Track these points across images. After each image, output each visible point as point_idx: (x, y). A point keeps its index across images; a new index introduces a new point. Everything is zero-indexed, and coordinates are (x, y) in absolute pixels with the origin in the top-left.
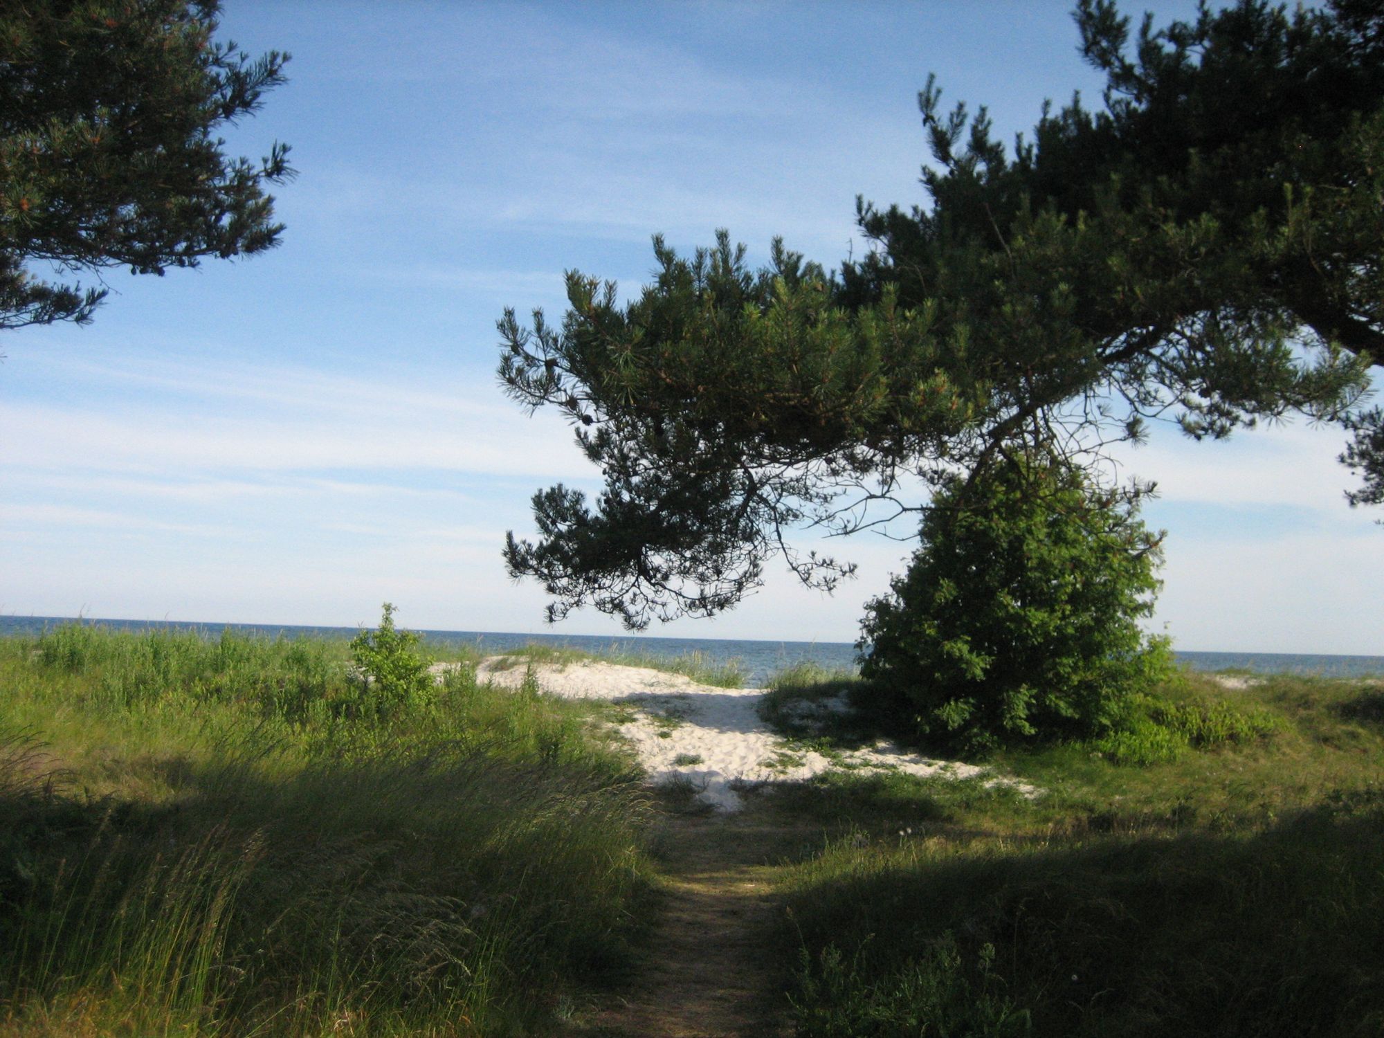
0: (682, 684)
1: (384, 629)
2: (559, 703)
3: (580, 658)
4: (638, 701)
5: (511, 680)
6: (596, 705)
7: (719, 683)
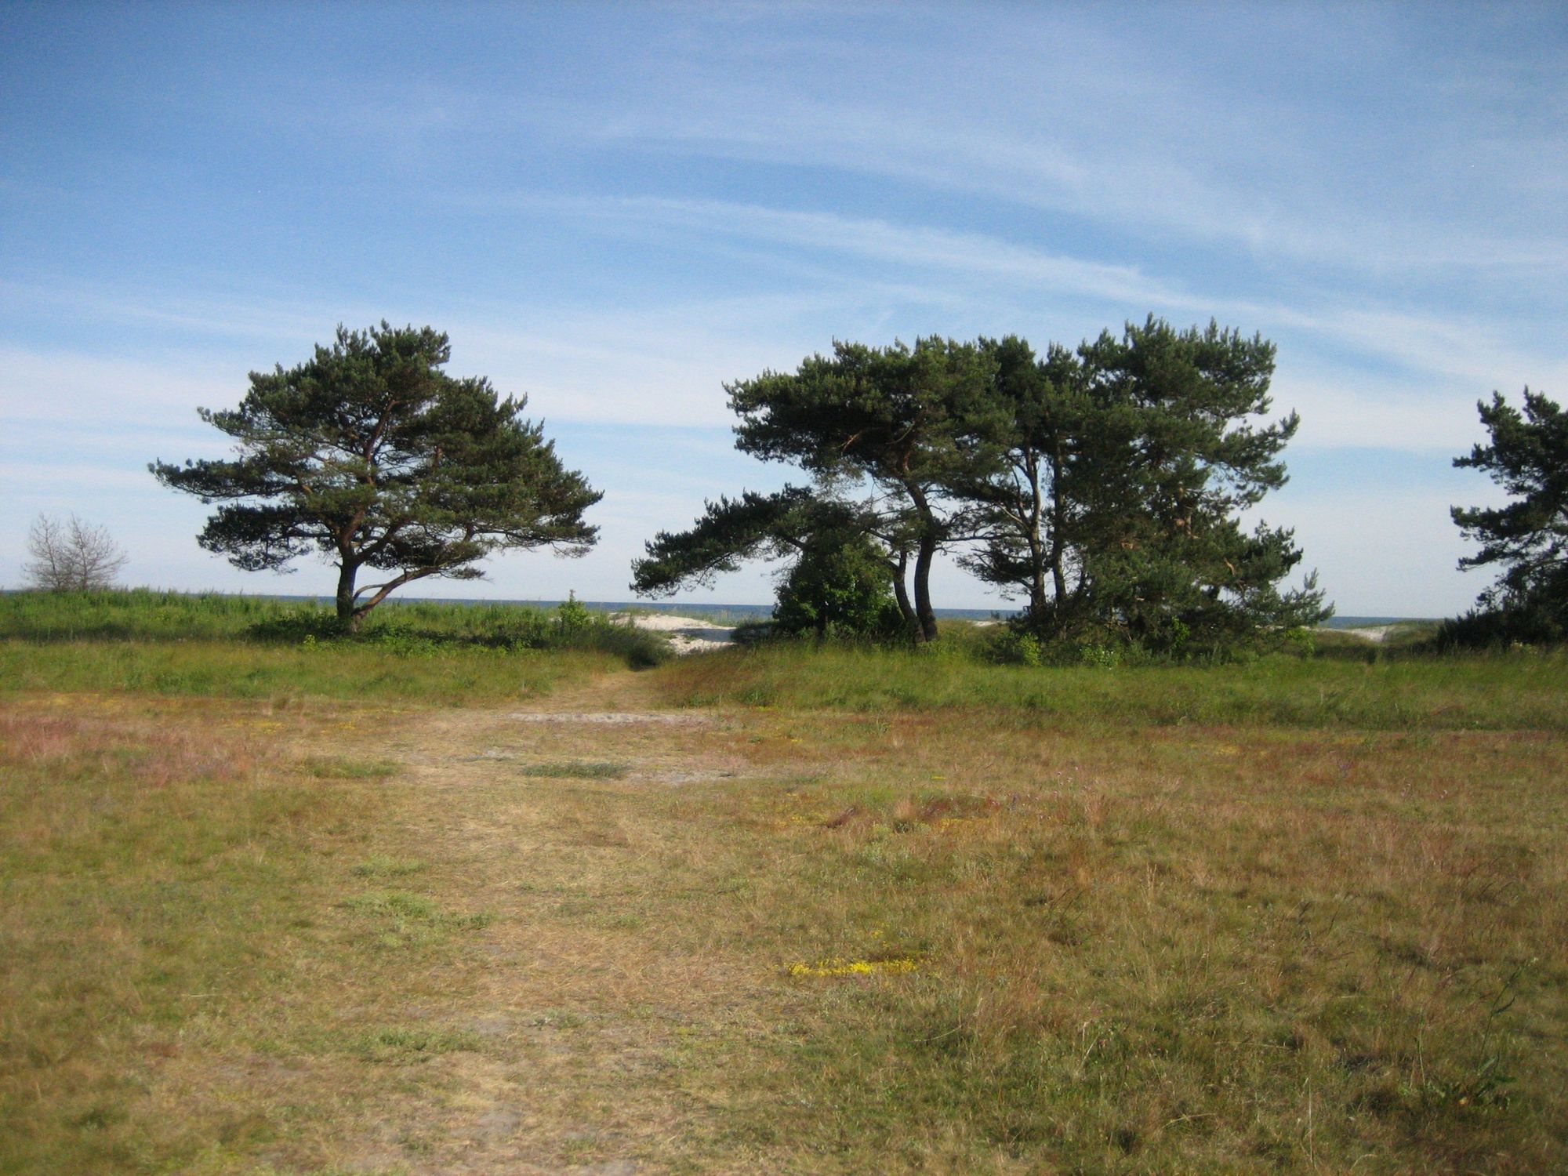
0: (705, 625)
1: (571, 601)
2: (645, 631)
3: (655, 613)
4: (680, 631)
5: (624, 621)
6: (660, 632)
7: (719, 624)
